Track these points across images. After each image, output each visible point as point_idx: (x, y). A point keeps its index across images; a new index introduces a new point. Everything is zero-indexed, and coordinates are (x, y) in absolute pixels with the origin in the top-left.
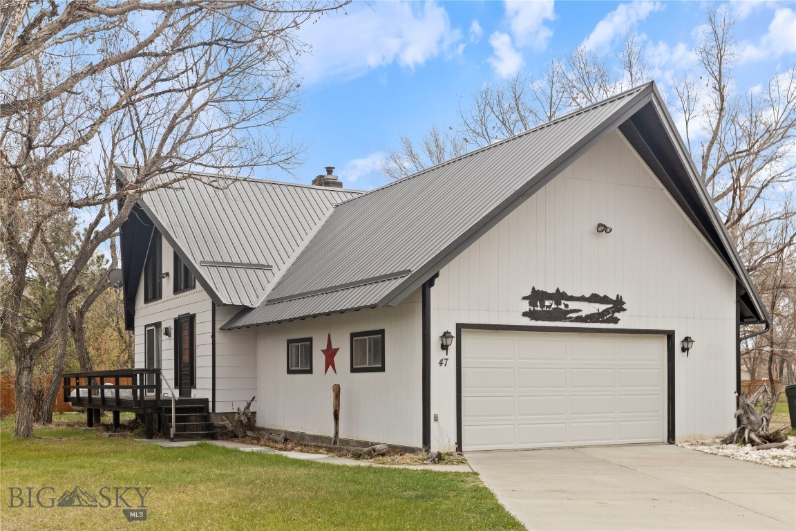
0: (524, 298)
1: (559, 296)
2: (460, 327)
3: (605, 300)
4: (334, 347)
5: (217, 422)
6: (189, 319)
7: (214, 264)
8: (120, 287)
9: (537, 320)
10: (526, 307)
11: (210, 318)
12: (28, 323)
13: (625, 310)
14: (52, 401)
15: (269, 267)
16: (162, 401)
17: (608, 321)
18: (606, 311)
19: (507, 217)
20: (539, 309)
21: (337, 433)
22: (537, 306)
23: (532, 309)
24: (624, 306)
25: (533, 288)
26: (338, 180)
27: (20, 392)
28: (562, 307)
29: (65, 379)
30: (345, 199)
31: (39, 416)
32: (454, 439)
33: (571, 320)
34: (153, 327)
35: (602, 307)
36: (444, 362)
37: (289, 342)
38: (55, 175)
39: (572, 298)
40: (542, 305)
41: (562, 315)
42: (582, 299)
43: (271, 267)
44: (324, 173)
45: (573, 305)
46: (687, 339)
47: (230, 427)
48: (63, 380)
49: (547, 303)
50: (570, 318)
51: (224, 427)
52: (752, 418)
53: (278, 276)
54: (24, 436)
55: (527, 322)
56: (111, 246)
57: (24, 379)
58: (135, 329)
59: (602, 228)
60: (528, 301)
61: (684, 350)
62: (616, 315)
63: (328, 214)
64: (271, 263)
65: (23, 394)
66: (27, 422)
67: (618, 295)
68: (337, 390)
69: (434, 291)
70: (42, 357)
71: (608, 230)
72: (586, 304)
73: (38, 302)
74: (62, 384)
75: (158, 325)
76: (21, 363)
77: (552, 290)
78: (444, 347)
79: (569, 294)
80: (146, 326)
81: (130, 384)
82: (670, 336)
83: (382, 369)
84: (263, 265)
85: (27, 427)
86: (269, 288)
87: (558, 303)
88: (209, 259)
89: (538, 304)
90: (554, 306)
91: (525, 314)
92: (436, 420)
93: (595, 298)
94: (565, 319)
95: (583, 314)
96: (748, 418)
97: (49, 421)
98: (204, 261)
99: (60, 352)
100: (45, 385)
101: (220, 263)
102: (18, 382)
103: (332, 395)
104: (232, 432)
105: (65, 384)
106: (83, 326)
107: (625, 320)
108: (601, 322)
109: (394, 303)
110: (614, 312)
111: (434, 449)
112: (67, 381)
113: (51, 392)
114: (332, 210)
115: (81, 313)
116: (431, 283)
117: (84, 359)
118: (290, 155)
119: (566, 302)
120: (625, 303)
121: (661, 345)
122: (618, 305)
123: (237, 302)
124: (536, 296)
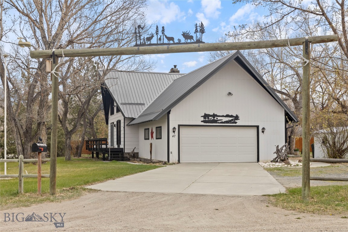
0: (202, 116)
1: (214, 116)
2: (179, 126)
3: (232, 116)
4: (153, 131)
5: (125, 155)
6: (119, 121)
7: (125, 104)
9: (206, 123)
10: (202, 119)
11: (124, 121)
13: (239, 119)
14: (81, 149)
15: (144, 104)
17: (233, 123)
18: (232, 120)
19: (192, 93)
20: (207, 120)
21: (151, 158)
22: (206, 119)
23: (205, 120)
24: (239, 118)
25: (205, 113)
26: (178, 70)
27: (67, 145)
28: (216, 119)
29: (86, 142)
30: (178, 77)
32: (177, 159)
33: (219, 123)
35: (231, 119)
36: (174, 136)
37: (145, 129)
38: (94, 62)
39: (219, 116)
40: (208, 118)
41: (216, 121)
42: (223, 116)
43: (145, 104)
44: (174, 67)
45: (219, 118)
46: (263, 129)
47: (128, 157)
49: (210, 118)
50: (219, 122)
51: (127, 157)
52: (280, 154)
53: (146, 107)
54: (68, 160)
55: (203, 124)
57: (68, 142)
58: (108, 124)
59: (230, 94)
60: (203, 117)
61: (263, 132)
62: (236, 121)
63: (170, 83)
64: (145, 103)
67: (236, 115)
68: (151, 144)
69: (170, 115)
71: (232, 94)
72: (224, 118)
75: (113, 123)
76: (67, 137)
77: (212, 114)
78: (174, 132)
79: (218, 115)
80: (111, 123)
81: (105, 143)
82: (258, 127)
83: (161, 138)
84: (142, 104)
85: (69, 157)
86: (142, 111)
87: (214, 118)
88: (124, 102)
89: (207, 118)
90: (212, 119)
91: (202, 121)
92: (171, 153)
93: (227, 116)
94: (217, 123)
95: (223, 121)
96: (279, 154)
97: (80, 156)
98: (122, 103)
101: (127, 103)
102: (66, 143)
103: (150, 146)
107: (239, 123)
108: (230, 123)
109: (157, 119)
110: (235, 120)
111: (171, 162)
114: (172, 82)
115: (93, 119)
116: (169, 113)
118: (149, 67)
119: (217, 117)
120: (239, 117)
121: (254, 131)
122: (237, 118)
123: (130, 116)
124: (206, 116)
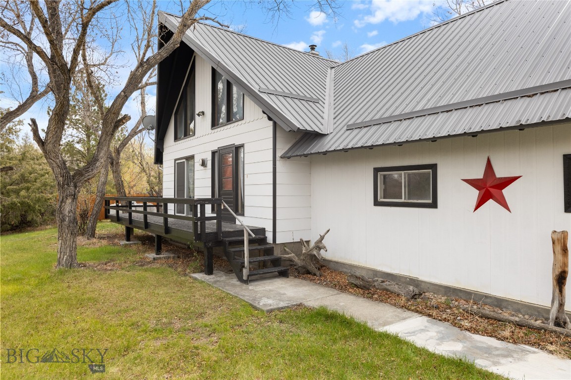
5: (277, 253)
6: (234, 149)
8: (152, 129)
11: (271, 146)
12: (80, 165)
15: (316, 101)
16: (223, 233)
27: (63, 220)
29: (106, 201)
31: (84, 230)
34: (184, 160)
37: (377, 170)
47: (298, 261)
48: (104, 202)
51: (291, 261)
53: (326, 107)
54: (67, 266)
56: (141, 103)
57: (67, 207)
58: (164, 163)
65: (65, 223)
66: (71, 251)
70: (87, 183)
73: (86, 152)
74: (104, 205)
75: (191, 158)
76: (64, 191)
80: (175, 160)
84: (312, 98)
85: (71, 256)
97: (93, 235)
98: (263, 90)
99: (102, 179)
100: (90, 206)
101: (277, 92)
104: (303, 267)
105: (106, 205)
106: (120, 161)
112: (107, 203)
113: (95, 212)
115: (118, 152)
117: (120, 185)
